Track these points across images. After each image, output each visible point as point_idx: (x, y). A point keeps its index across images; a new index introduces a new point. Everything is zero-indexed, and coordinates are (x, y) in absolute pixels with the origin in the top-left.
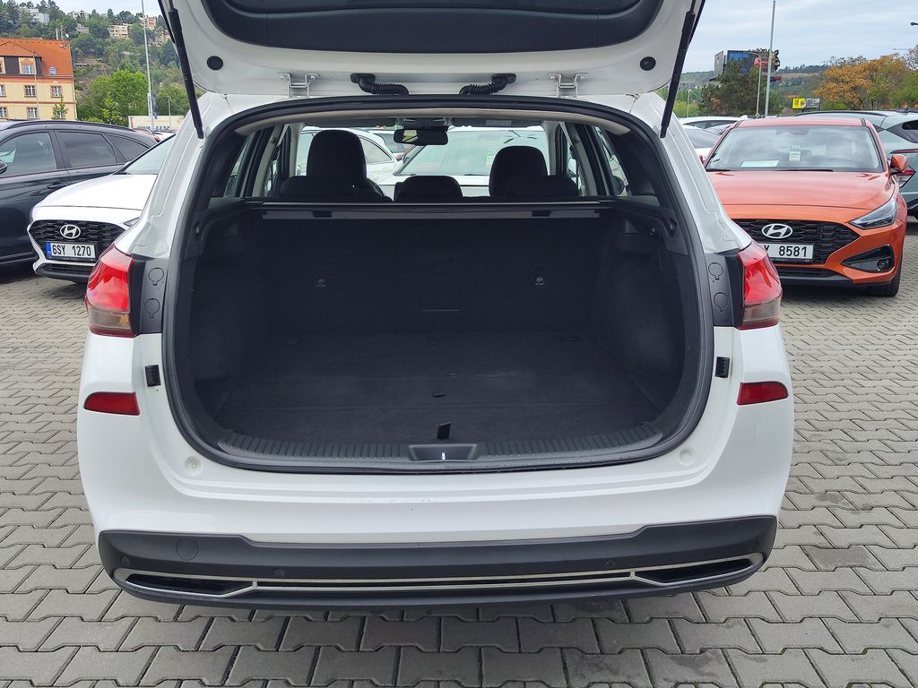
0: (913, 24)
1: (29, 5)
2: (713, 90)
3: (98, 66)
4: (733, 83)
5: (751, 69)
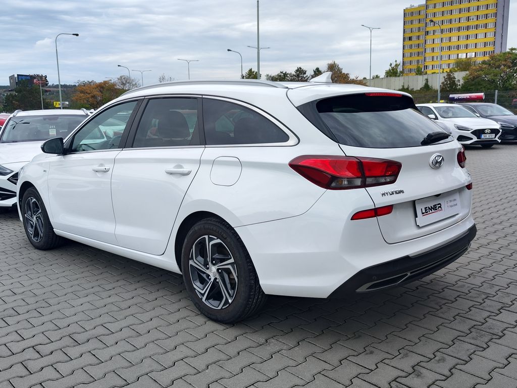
0: (119, 66)
2: (13, 97)
4: (25, 93)
5: (33, 85)
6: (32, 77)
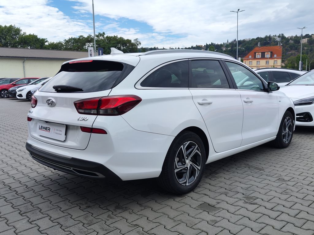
1: (275, 36)
3: (295, 53)
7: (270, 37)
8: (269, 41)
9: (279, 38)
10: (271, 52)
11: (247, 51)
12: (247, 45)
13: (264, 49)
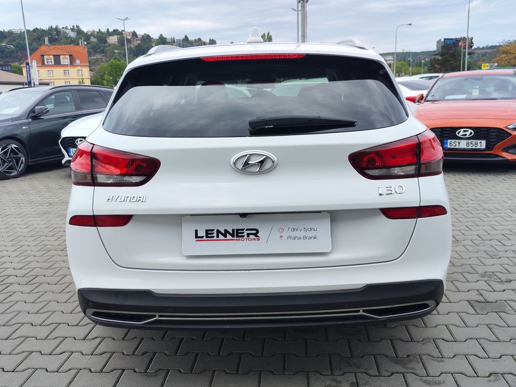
1: (66, 28)
2: (436, 61)
3: (101, 59)
4: (447, 56)
5: (458, 48)
6: (457, 41)
7: (57, 29)
8: (56, 37)
9: (73, 33)
10: (69, 55)
11: (19, 52)
12: (17, 41)
13: (56, 49)
